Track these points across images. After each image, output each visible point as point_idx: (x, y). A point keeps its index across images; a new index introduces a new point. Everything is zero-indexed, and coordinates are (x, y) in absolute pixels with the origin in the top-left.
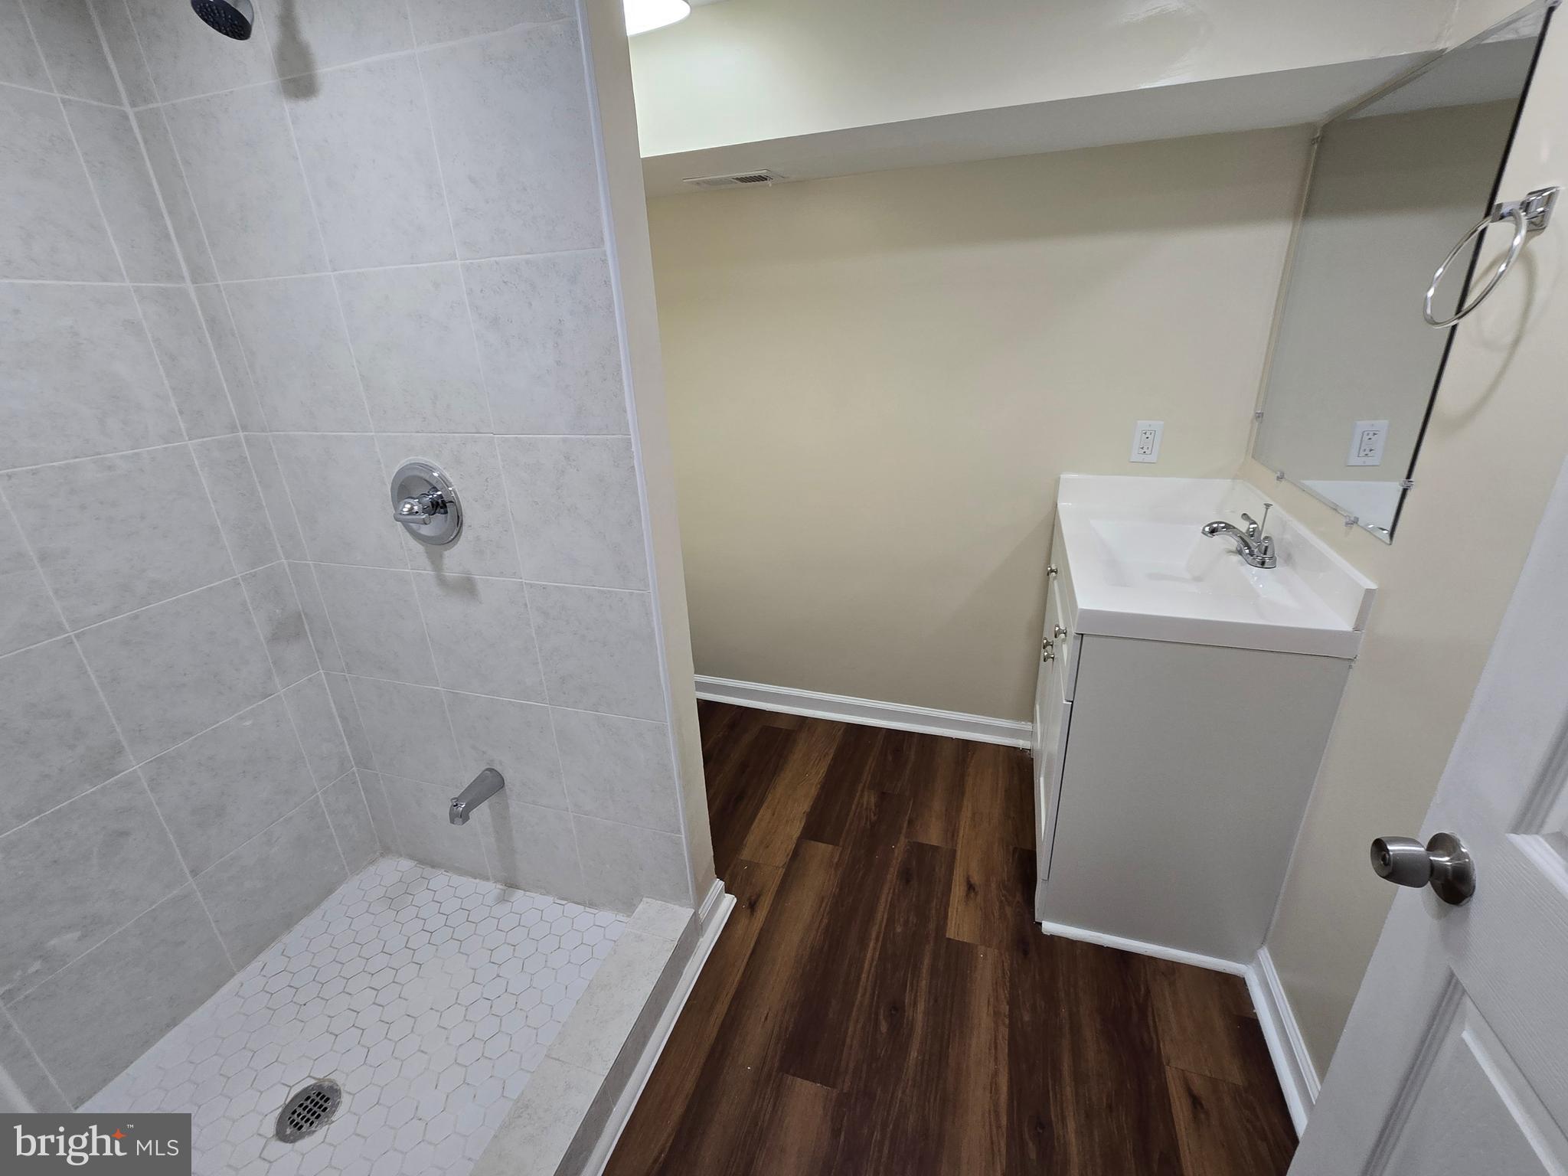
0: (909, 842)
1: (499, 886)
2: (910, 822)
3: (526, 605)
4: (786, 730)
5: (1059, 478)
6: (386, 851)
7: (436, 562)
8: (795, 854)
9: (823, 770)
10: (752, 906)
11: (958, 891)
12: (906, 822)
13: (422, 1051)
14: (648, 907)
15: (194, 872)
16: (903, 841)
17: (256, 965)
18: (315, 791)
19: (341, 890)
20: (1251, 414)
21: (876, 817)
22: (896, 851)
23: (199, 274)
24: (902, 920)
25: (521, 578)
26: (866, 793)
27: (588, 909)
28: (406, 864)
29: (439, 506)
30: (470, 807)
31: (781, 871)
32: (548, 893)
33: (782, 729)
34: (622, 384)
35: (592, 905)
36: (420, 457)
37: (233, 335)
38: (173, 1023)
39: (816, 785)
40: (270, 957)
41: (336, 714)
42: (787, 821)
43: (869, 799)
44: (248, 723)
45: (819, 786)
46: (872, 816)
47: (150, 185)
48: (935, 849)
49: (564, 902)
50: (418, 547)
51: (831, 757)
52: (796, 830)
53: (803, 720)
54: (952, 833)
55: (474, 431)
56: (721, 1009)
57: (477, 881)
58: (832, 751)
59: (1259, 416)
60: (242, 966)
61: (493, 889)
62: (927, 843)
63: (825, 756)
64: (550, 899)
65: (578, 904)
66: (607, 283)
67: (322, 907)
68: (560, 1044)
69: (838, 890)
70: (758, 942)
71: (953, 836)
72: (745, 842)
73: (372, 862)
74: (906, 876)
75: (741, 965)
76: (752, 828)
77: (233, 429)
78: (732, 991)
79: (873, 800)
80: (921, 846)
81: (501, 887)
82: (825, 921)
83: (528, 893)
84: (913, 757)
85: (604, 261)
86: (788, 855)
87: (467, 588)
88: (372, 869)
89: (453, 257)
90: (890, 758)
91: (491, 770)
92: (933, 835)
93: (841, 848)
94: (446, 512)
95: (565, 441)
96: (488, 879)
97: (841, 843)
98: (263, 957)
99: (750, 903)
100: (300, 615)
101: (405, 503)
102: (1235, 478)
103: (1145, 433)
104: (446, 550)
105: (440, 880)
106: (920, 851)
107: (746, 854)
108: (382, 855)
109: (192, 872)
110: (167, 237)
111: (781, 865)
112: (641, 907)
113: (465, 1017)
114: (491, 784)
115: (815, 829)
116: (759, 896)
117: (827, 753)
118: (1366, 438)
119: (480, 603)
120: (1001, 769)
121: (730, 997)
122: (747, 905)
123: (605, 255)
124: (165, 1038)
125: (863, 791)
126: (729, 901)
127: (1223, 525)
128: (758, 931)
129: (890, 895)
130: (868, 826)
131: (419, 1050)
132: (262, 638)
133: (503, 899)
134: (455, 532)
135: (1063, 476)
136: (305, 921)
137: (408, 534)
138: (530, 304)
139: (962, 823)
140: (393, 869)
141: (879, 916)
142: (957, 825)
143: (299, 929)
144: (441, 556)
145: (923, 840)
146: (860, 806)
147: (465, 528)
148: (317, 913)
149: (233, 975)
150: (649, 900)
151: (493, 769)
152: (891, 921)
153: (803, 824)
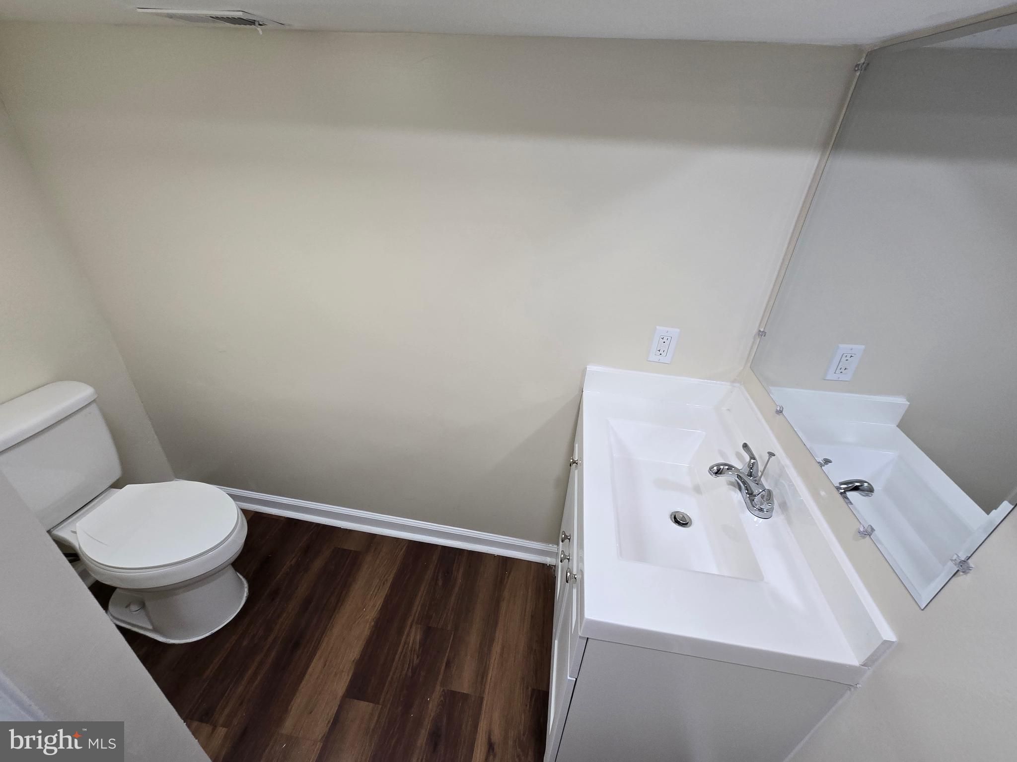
0: (444, 690)
2: (448, 664)
4: (355, 551)
5: (586, 368)
8: (335, 720)
9: (379, 602)
11: (479, 752)
12: (444, 664)
16: (438, 689)
20: (755, 331)
21: (418, 661)
22: (431, 704)
26: (413, 630)
33: (351, 551)
39: (370, 623)
42: (337, 673)
43: (416, 636)
45: (373, 623)
46: (415, 660)
48: (465, 697)
51: (389, 584)
52: (340, 686)
53: (371, 537)
54: (481, 675)
58: (392, 576)
59: (761, 334)
62: (458, 691)
63: (384, 584)
71: (483, 678)
72: (291, 707)
76: (301, 686)
79: (418, 638)
80: (453, 694)
84: (459, 581)
86: (328, 721)
90: (440, 583)
92: (464, 683)
93: (380, 707)
97: (381, 700)
102: (734, 381)
103: (663, 338)
106: (452, 701)
107: (287, 726)
111: (319, 738)
117: (386, 580)
118: (844, 359)
120: (530, 590)
125: (411, 627)
127: (727, 467)
130: (410, 674)
135: (591, 368)
139: (492, 661)
142: (488, 662)
145: (456, 688)
146: (406, 646)
153: (350, 677)
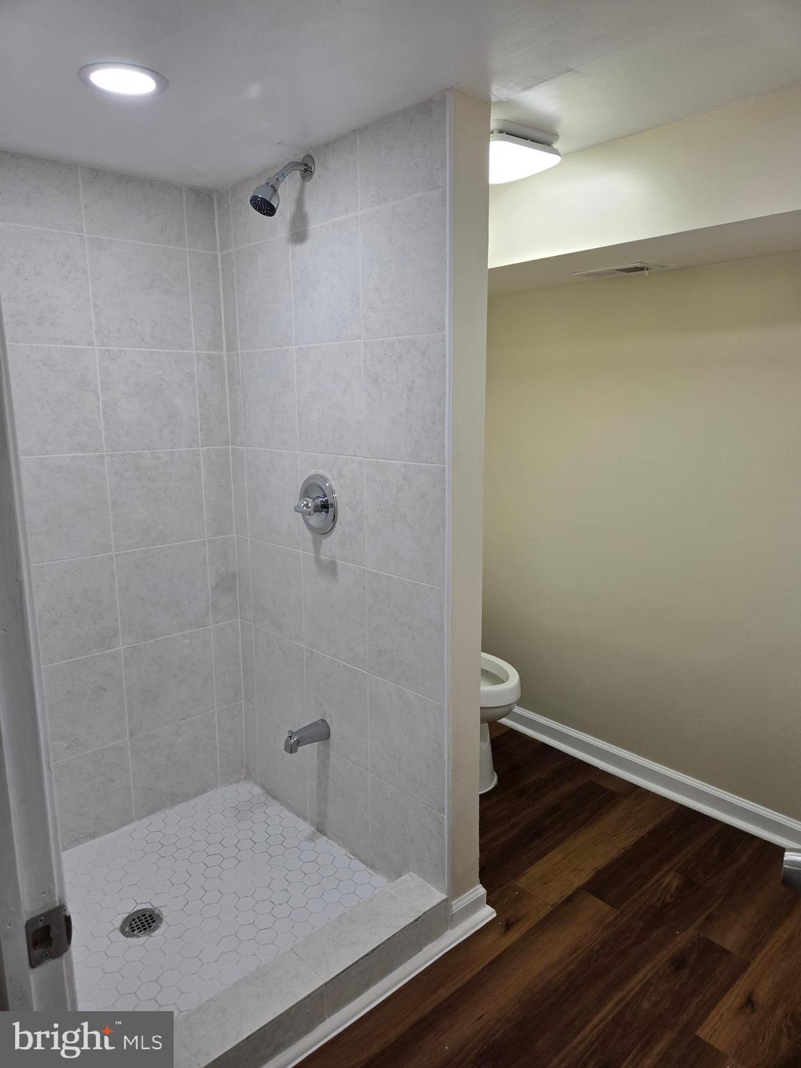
0: (698, 935)
1: (312, 828)
2: (709, 919)
3: (365, 587)
4: (612, 791)
6: (248, 777)
7: (317, 546)
8: (569, 900)
9: (633, 839)
10: (508, 926)
11: (733, 998)
12: (705, 916)
13: (218, 918)
14: (411, 879)
15: (131, 734)
16: (691, 931)
17: (146, 821)
18: (213, 707)
19: (211, 793)
21: (672, 899)
22: (678, 939)
23: (231, 347)
24: (653, 998)
25: (365, 566)
26: (670, 875)
27: (368, 869)
28: (257, 790)
29: (325, 507)
30: (298, 743)
31: (549, 909)
32: (344, 846)
34: (444, 427)
35: (372, 867)
36: (320, 471)
37: (239, 384)
38: (92, 836)
39: (618, 849)
40: (155, 819)
41: (241, 655)
42: (574, 870)
43: (671, 881)
44: (187, 641)
45: (622, 850)
46: (668, 897)
47: (219, 295)
48: (726, 952)
49: (352, 857)
50: (308, 534)
51: (647, 830)
52: (580, 880)
53: (634, 788)
54: (754, 945)
55: (354, 454)
56: (443, 993)
57: (299, 819)
58: (651, 826)
60: (139, 818)
61: (307, 828)
62: (719, 943)
63: (642, 827)
64: (344, 851)
65: (363, 863)
66: (444, 356)
67: (197, 799)
68: (304, 945)
69: (598, 946)
70: (500, 957)
71: (755, 948)
72: (525, 872)
73: (237, 782)
74: (678, 963)
75: (477, 969)
76: (537, 863)
77: (227, 443)
78: (460, 985)
79: (675, 883)
80: (710, 944)
81: (313, 829)
82: (573, 967)
83: (330, 841)
85: (444, 341)
86: (562, 897)
87: (330, 569)
88: (235, 786)
89: (359, 337)
90: (715, 852)
91: (323, 721)
92: (731, 938)
93: (619, 912)
94: (327, 512)
95: (405, 466)
96: (305, 819)
97: (621, 908)
98: (152, 817)
99: (507, 923)
100: (235, 576)
101: (305, 500)
104: (325, 538)
105: (275, 809)
106: (707, 949)
107: (522, 882)
108: (245, 778)
109: (130, 732)
110: (220, 324)
111: (551, 903)
112: (405, 877)
113: (254, 907)
114: (320, 733)
115: (599, 886)
116: (518, 920)
117: (646, 825)
119: (338, 582)
121: (456, 987)
122: (503, 924)
123: (445, 337)
124: (86, 844)
125: (668, 871)
126: (487, 913)
128: (503, 948)
129: (652, 974)
130: (659, 904)
131: (216, 916)
132: (209, 585)
133: (311, 838)
134: (331, 526)
136: (184, 805)
137: (304, 524)
138: (397, 369)
139: (772, 941)
140: (248, 790)
141: (631, 985)
142: (764, 939)
143: (177, 808)
144: (321, 543)
145: (715, 939)
146: (658, 884)
147: (337, 524)
148: (192, 802)
149: (132, 821)
150: (414, 875)
151: (325, 721)
152: (641, 994)
153: (589, 878)
